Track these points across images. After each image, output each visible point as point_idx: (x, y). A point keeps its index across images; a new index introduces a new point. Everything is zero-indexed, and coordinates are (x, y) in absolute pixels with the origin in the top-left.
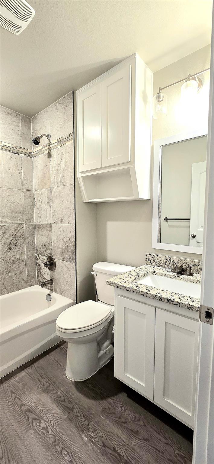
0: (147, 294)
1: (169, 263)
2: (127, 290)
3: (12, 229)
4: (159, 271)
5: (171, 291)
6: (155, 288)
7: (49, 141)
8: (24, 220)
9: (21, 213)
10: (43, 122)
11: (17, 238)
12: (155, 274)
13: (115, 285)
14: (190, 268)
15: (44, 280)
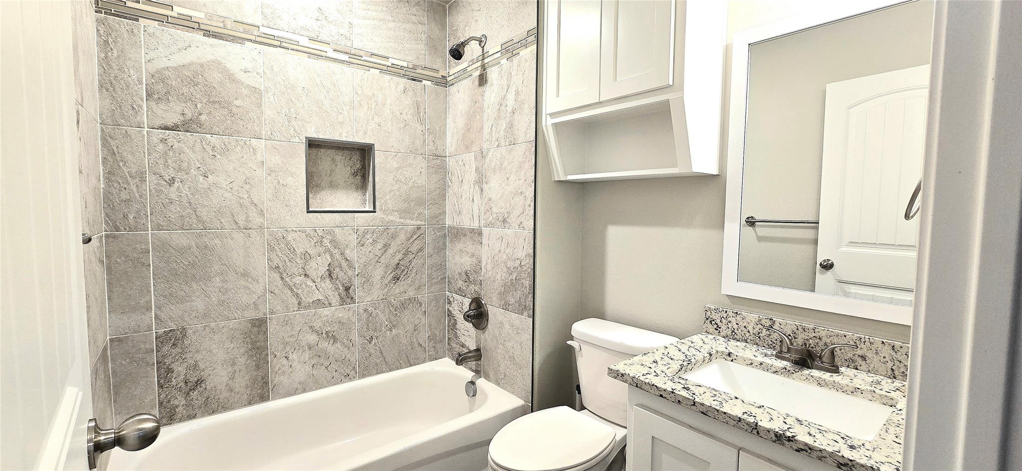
0: (716, 413)
1: (770, 335)
2: (661, 396)
3: (402, 237)
4: (741, 353)
5: (784, 412)
6: (736, 398)
7: (483, 50)
8: (425, 219)
9: (420, 202)
10: (473, 10)
11: (411, 257)
12: (732, 361)
13: (630, 380)
14: (832, 352)
15: (461, 348)
